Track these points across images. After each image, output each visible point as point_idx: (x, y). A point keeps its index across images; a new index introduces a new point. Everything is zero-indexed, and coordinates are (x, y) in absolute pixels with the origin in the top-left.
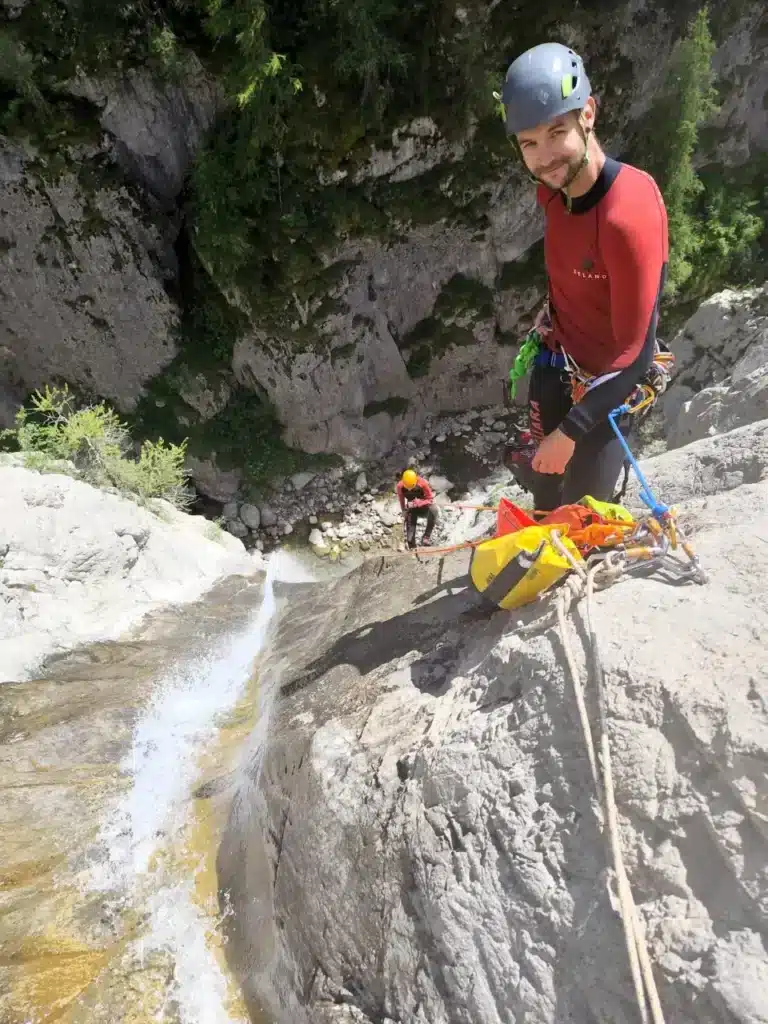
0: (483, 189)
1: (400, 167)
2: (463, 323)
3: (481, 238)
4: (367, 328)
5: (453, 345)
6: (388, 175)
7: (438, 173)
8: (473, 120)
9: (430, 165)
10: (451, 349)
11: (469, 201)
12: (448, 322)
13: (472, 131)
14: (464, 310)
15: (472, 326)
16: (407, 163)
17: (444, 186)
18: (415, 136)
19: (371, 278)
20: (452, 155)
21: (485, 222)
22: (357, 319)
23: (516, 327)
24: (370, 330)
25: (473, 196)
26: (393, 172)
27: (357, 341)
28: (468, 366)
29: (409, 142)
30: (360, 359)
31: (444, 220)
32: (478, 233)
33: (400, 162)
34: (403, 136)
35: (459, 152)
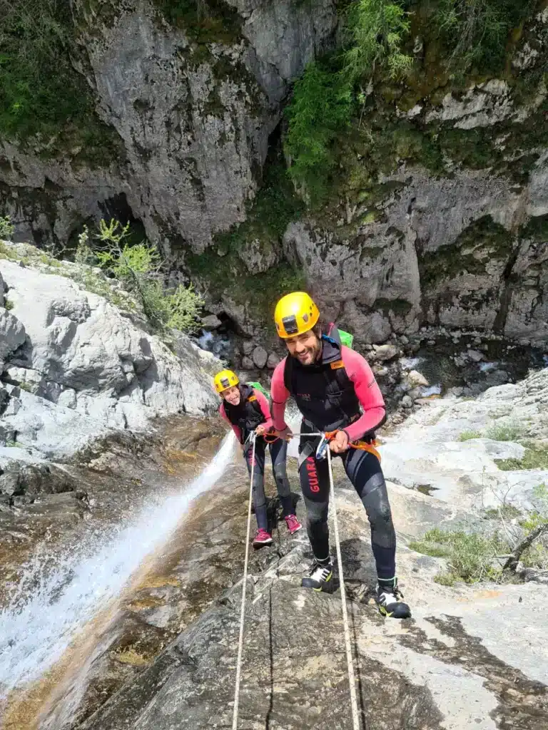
0: (533, 151)
1: (467, 117)
2: (479, 256)
3: (518, 191)
4: (397, 239)
5: (465, 272)
6: (455, 121)
7: (498, 129)
8: (543, 90)
9: (493, 121)
10: (462, 274)
11: (518, 158)
12: (466, 252)
13: (539, 100)
14: (483, 247)
15: (486, 260)
16: (474, 115)
17: (499, 141)
18: (488, 93)
19: (413, 200)
20: (516, 116)
21: (525, 179)
22: (391, 230)
23: (524, 272)
24: (400, 241)
25: (523, 154)
26: (460, 119)
27: (386, 247)
28: (473, 291)
29: (482, 97)
30: (384, 261)
31: (490, 169)
32: (517, 186)
33: (468, 111)
34: (476, 91)
35: (522, 115)
